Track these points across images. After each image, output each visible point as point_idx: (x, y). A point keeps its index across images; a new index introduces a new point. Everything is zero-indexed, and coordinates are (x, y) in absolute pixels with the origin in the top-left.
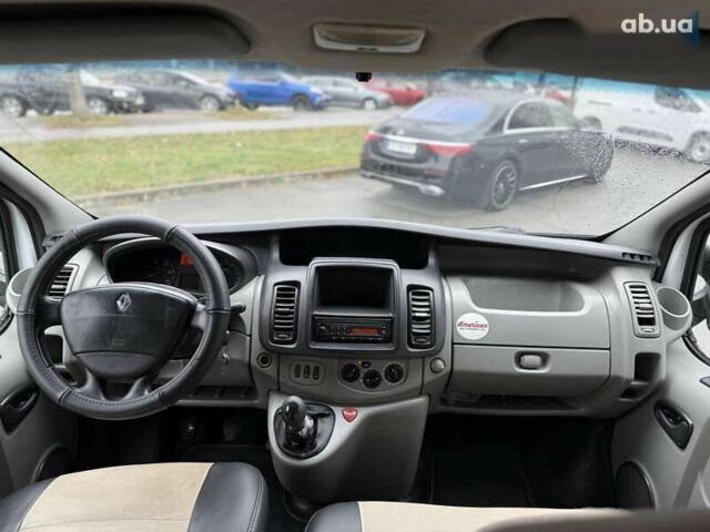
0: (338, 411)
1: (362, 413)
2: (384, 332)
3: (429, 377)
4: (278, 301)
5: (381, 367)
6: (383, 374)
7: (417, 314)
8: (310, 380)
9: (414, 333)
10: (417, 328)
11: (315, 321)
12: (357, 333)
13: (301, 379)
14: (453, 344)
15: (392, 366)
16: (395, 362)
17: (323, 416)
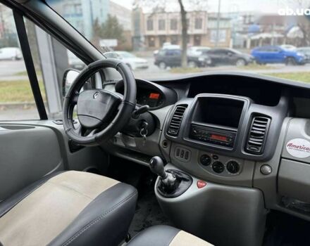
0: (195, 180)
1: (209, 186)
2: (231, 140)
3: (258, 176)
4: (175, 114)
5: (225, 161)
6: (225, 165)
7: (254, 131)
8: (183, 159)
9: (251, 144)
10: (252, 141)
11: (192, 127)
12: (214, 137)
13: (179, 157)
14: (281, 158)
15: (232, 162)
16: (234, 160)
17: (185, 180)
